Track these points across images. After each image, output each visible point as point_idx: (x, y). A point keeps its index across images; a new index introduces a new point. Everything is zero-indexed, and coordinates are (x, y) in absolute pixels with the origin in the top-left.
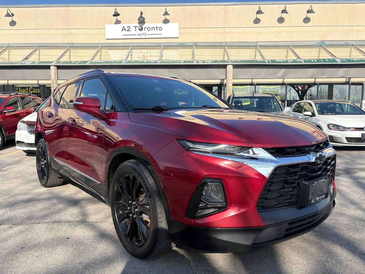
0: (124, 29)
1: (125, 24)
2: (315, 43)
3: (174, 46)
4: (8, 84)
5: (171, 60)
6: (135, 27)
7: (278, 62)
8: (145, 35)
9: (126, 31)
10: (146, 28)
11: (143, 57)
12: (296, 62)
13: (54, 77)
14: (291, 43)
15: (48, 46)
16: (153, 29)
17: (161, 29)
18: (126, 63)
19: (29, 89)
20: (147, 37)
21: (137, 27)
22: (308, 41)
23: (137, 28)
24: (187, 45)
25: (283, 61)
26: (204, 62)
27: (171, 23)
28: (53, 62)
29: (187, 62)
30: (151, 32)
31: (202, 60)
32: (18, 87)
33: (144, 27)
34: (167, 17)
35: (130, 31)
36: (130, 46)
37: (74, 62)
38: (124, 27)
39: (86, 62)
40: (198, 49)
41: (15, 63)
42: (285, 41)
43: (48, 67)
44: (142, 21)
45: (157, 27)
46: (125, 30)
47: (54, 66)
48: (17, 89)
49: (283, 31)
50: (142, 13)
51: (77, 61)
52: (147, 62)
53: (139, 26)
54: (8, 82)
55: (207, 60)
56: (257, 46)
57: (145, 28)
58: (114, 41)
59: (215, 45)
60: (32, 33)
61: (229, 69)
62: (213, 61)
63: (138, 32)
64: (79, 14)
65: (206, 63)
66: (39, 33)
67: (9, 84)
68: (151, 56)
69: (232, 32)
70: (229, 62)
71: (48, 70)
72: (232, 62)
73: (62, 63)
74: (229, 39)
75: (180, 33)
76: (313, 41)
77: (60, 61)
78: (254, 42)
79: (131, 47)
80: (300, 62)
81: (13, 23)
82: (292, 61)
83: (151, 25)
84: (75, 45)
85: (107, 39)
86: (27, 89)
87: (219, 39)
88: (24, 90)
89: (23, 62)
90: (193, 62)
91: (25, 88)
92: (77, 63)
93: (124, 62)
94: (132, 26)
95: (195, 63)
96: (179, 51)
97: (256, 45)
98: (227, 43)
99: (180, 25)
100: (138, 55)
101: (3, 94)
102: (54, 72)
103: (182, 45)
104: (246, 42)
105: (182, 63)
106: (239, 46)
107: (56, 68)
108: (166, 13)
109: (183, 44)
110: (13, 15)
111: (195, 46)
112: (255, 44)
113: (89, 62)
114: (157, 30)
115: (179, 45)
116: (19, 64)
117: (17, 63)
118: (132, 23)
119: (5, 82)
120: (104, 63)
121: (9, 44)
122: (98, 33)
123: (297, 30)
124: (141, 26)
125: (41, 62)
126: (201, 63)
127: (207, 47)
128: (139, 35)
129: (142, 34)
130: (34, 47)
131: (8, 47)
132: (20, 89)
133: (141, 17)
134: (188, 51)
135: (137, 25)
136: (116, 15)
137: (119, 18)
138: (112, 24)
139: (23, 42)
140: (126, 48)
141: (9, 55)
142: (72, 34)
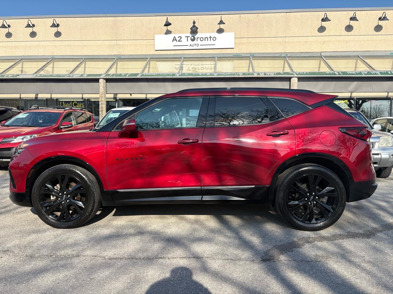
0: (174, 39)
1: (176, 34)
2: (388, 54)
3: (229, 57)
4: (51, 97)
5: (229, 73)
6: (187, 38)
7: (350, 74)
8: (198, 45)
9: (177, 41)
10: (199, 38)
11: (193, 69)
12: (371, 74)
13: (103, 90)
14: (361, 53)
15: (95, 58)
16: (206, 39)
17: (215, 39)
18: (179, 75)
19: (73, 103)
20: (200, 47)
21: (189, 37)
22: (380, 51)
23: (189, 39)
24: (243, 56)
25: (356, 73)
26: (265, 74)
27: (226, 32)
28: (102, 75)
29: (247, 74)
30: (204, 42)
31: (263, 72)
32: (62, 101)
33: (196, 37)
34: (222, 26)
35: (181, 41)
36: (181, 58)
37: (124, 75)
38: (175, 37)
39: (137, 74)
40: (255, 60)
41: (62, 76)
42: (353, 51)
44: (194, 30)
45: (210, 37)
46: (175, 41)
47: (103, 79)
48: (61, 103)
49: (351, 40)
50: (194, 23)
51: (127, 73)
52: (202, 75)
53: (191, 36)
54: (51, 96)
55: (269, 72)
56: (323, 57)
57: (197, 38)
58: (164, 52)
59: (274, 56)
60: (78, 45)
61: (294, 82)
62: (275, 73)
63: (190, 42)
65: (268, 75)
66: (85, 45)
68: (203, 68)
69: (293, 42)
70: (294, 75)
71: (97, 83)
72: (297, 74)
73: (111, 76)
74: (290, 49)
75: (235, 43)
76: (385, 51)
77: (109, 73)
78: (318, 53)
79: (183, 58)
80: (376, 74)
81: (58, 34)
82: (366, 73)
83: (204, 35)
84: (122, 57)
85: (156, 50)
86: (71, 104)
87: (279, 50)
88: (67, 105)
89: (71, 75)
90: (253, 74)
91: (69, 102)
92: (127, 75)
93: (178, 75)
94: (183, 36)
95: (255, 75)
96: (233, 63)
97: (321, 55)
98: (287, 53)
99: (235, 36)
100: (189, 67)
101: (54, 108)
102: (102, 85)
103: (237, 56)
104: (309, 52)
105: (242, 75)
106: (302, 57)
107: (105, 81)
108: (221, 22)
109: (239, 55)
110: (58, 25)
111: (252, 57)
112: (319, 55)
113: (140, 75)
114: (210, 40)
115: (234, 56)
116: (67, 77)
117: (65, 76)
118: (184, 33)
119: (48, 96)
120: (156, 75)
121: (54, 56)
122: (147, 44)
123: (368, 39)
124: (193, 36)
125: (89, 75)
126: (262, 76)
127: (265, 58)
128: (190, 45)
129: (195, 45)
130: (79, 59)
131: (53, 59)
132: (64, 103)
133: (194, 26)
134: (245, 63)
135: (189, 35)
136: (168, 24)
137: (169, 28)
138: (163, 34)
139: (68, 54)
140: (177, 59)
141: (53, 67)
142: (119, 45)
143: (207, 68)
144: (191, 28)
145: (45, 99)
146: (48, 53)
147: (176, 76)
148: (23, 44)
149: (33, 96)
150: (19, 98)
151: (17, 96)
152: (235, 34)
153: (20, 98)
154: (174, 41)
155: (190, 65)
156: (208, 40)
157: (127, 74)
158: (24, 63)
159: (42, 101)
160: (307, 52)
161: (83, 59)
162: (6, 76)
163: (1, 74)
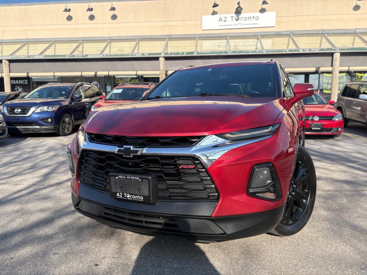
0: (220, 20)
1: (221, 14)
3: (270, 35)
4: (109, 75)
5: (276, 49)
6: (231, 18)
8: (242, 24)
9: (222, 21)
10: (243, 18)
13: (163, 68)
15: (148, 38)
16: (250, 18)
17: (257, 18)
18: (232, 53)
19: (128, 80)
20: (243, 26)
21: (234, 17)
23: (234, 19)
24: (283, 33)
26: (310, 50)
27: (268, 12)
28: (161, 53)
29: (293, 51)
30: (247, 22)
31: (308, 49)
32: (118, 78)
33: (240, 17)
34: (264, 6)
35: (226, 21)
36: (227, 37)
37: (181, 53)
38: (220, 18)
39: (193, 53)
40: (294, 37)
41: (126, 55)
43: (157, 59)
44: (238, 11)
45: (253, 17)
46: (221, 21)
47: (164, 57)
48: (117, 80)
50: (239, 4)
52: (252, 52)
54: (109, 73)
55: (312, 48)
56: (358, 33)
58: (211, 32)
60: (133, 26)
61: (336, 57)
62: (319, 49)
63: (235, 22)
65: (312, 51)
66: (138, 26)
68: (243, 46)
69: (329, 20)
70: (337, 50)
71: (157, 61)
72: (339, 50)
73: (170, 55)
74: (326, 27)
75: (276, 22)
77: (167, 52)
78: (353, 30)
81: (114, 17)
83: (247, 15)
84: (172, 37)
85: (203, 30)
86: (126, 80)
87: (317, 27)
88: (123, 81)
89: (134, 54)
90: (298, 51)
91: (124, 78)
95: (302, 52)
98: (324, 31)
99: (276, 14)
102: (163, 63)
104: (345, 29)
105: (288, 52)
106: (338, 33)
107: (164, 59)
108: (265, 3)
109: (279, 33)
110: (114, 9)
111: (292, 34)
112: (354, 32)
113: (196, 53)
114: (253, 20)
115: (275, 34)
116: (130, 56)
117: (128, 55)
118: (229, 14)
119: (106, 73)
120: (210, 53)
121: (111, 37)
122: (195, 25)
124: (238, 16)
125: (149, 54)
126: (307, 52)
127: (303, 35)
128: (235, 25)
129: (239, 24)
130: (134, 39)
131: (110, 40)
132: (120, 79)
133: (239, 7)
134: (285, 40)
135: (234, 15)
136: (215, 5)
137: (216, 9)
138: (210, 15)
139: (124, 35)
140: (222, 38)
141: (110, 47)
142: (169, 26)
143: (247, 45)
144: (237, 9)
145: (103, 76)
146: (105, 34)
147: (229, 53)
148: (83, 26)
149: (92, 74)
151: (78, 74)
153: (82, 75)
154: (220, 21)
155: (233, 43)
156: (251, 20)
157: (183, 53)
158: (84, 44)
159: (100, 78)
160: (343, 29)
161: (138, 40)
162: (76, 56)
163: (71, 54)
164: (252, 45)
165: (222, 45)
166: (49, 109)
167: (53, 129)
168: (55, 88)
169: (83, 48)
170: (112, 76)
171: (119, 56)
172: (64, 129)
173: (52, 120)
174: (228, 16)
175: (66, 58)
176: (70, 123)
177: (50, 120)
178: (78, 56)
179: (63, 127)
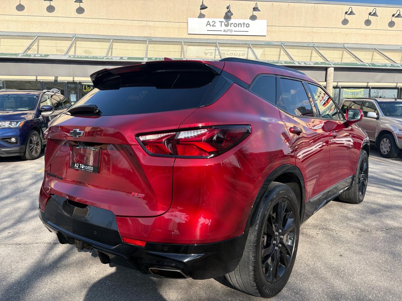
0: (208, 24)
1: (209, 18)
2: (399, 48)
3: (261, 45)
4: (73, 81)
6: (220, 23)
7: (378, 66)
8: (231, 31)
9: (210, 26)
10: (233, 24)
12: (394, 66)
14: (378, 46)
15: (123, 39)
16: (240, 25)
17: (248, 25)
20: (233, 33)
21: (223, 22)
22: (391, 45)
23: (223, 24)
24: (274, 44)
25: (382, 65)
26: (305, 63)
27: (259, 19)
28: (144, 58)
29: (289, 63)
30: (237, 29)
31: (303, 62)
32: (85, 85)
33: (230, 22)
34: (255, 13)
35: (215, 26)
38: (208, 21)
42: (371, 44)
44: (228, 16)
45: (244, 24)
46: (209, 25)
48: (84, 87)
49: (369, 33)
50: (228, 8)
53: (225, 21)
54: (74, 79)
56: (346, 48)
57: (231, 24)
58: (197, 37)
59: (303, 45)
60: (104, 23)
61: (331, 72)
62: (314, 63)
63: (224, 28)
64: (159, 4)
65: (308, 64)
67: (75, 81)
69: (319, 33)
70: (330, 65)
72: (333, 64)
74: (317, 39)
75: (267, 31)
76: (396, 45)
78: (341, 44)
80: (398, 67)
81: (80, 10)
83: (238, 21)
84: (153, 40)
85: (188, 34)
87: (307, 39)
89: (110, 58)
90: (294, 63)
96: (264, 50)
97: (344, 46)
98: (315, 44)
99: (267, 23)
103: (269, 44)
106: (328, 47)
109: (270, 43)
111: (284, 45)
112: (342, 46)
114: (244, 27)
115: (266, 44)
117: (102, 58)
118: (217, 18)
119: (70, 79)
121: (76, 35)
122: (180, 27)
123: (383, 34)
124: (227, 22)
126: (303, 65)
127: (294, 47)
128: (224, 31)
129: (228, 31)
130: (107, 39)
131: (76, 38)
132: (88, 87)
133: (229, 11)
134: (275, 51)
135: (223, 20)
136: (203, 7)
137: (203, 11)
138: (196, 18)
139: (93, 33)
140: (210, 44)
141: (75, 47)
142: (150, 26)
143: (236, 54)
144: (226, 14)
145: (66, 82)
146: (69, 31)
148: (38, 19)
149: (52, 79)
150: (35, 80)
151: (33, 78)
152: (267, 22)
154: (207, 25)
156: (241, 27)
158: (40, 40)
159: (62, 84)
160: (332, 43)
161: (112, 40)
162: (33, 56)
163: (24, 53)
164: (241, 55)
165: (208, 52)
166: (12, 125)
167: (18, 151)
168: (12, 96)
169: (38, 46)
170: (78, 82)
171: (90, 58)
172: (31, 150)
173: (16, 139)
174: (217, 20)
175: (19, 57)
176: (38, 142)
177: (13, 140)
178: (34, 56)
179: (31, 148)
